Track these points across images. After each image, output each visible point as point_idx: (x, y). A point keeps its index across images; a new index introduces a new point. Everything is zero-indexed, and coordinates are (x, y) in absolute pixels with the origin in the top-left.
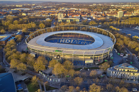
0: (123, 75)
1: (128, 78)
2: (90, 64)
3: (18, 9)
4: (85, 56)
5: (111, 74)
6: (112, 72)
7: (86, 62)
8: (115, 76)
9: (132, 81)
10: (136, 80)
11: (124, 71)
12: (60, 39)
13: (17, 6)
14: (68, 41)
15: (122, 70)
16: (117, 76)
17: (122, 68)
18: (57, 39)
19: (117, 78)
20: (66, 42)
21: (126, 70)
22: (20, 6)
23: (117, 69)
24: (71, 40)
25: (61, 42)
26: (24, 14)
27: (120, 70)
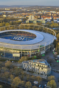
0: (34, 68)
1: (38, 72)
2: (18, 57)
5: (24, 67)
6: (24, 65)
8: (27, 69)
9: (42, 76)
10: (45, 76)
11: (35, 64)
13: (6, 9)
14: (20, 38)
15: (33, 64)
16: (29, 69)
17: (34, 62)
18: (12, 37)
19: (29, 71)
20: (18, 39)
21: (37, 65)
22: (8, 9)
23: (29, 63)
24: (23, 38)
25: (14, 39)
26: (5, 16)
27: (32, 63)
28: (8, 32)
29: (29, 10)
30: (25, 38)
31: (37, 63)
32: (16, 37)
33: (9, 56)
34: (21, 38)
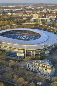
0: (38, 69)
1: (42, 73)
2: (22, 57)
3: (8, 9)
4: (18, 49)
5: (28, 67)
6: (28, 65)
7: (18, 55)
8: (31, 69)
9: (45, 76)
10: (49, 76)
11: (39, 65)
12: (19, 35)
13: (10, 7)
15: (37, 64)
16: (33, 69)
17: (38, 63)
18: (16, 35)
19: (32, 71)
20: (22, 38)
21: (41, 65)
22: (13, 7)
23: (33, 63)
26: (9, 14)
27: (36, 64)
28: (13, 31)
29: (33, 8)
30: (30, 37)
31: (41, 64)
32: (20, 36)
33: (13, 55)
34: (26, 37)
